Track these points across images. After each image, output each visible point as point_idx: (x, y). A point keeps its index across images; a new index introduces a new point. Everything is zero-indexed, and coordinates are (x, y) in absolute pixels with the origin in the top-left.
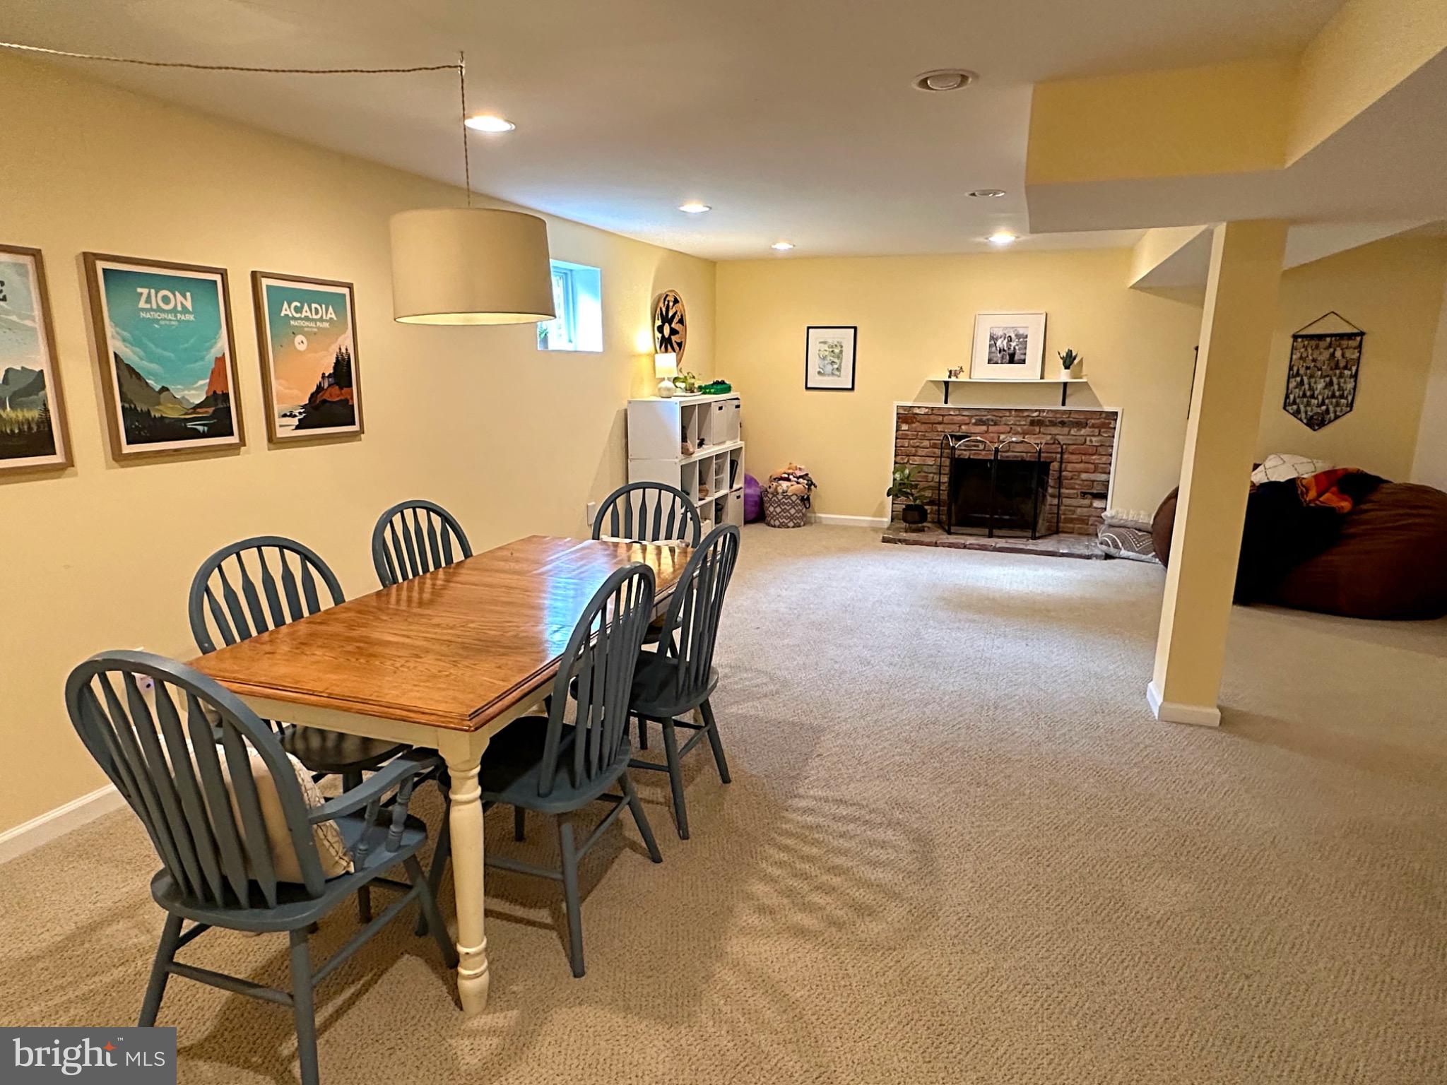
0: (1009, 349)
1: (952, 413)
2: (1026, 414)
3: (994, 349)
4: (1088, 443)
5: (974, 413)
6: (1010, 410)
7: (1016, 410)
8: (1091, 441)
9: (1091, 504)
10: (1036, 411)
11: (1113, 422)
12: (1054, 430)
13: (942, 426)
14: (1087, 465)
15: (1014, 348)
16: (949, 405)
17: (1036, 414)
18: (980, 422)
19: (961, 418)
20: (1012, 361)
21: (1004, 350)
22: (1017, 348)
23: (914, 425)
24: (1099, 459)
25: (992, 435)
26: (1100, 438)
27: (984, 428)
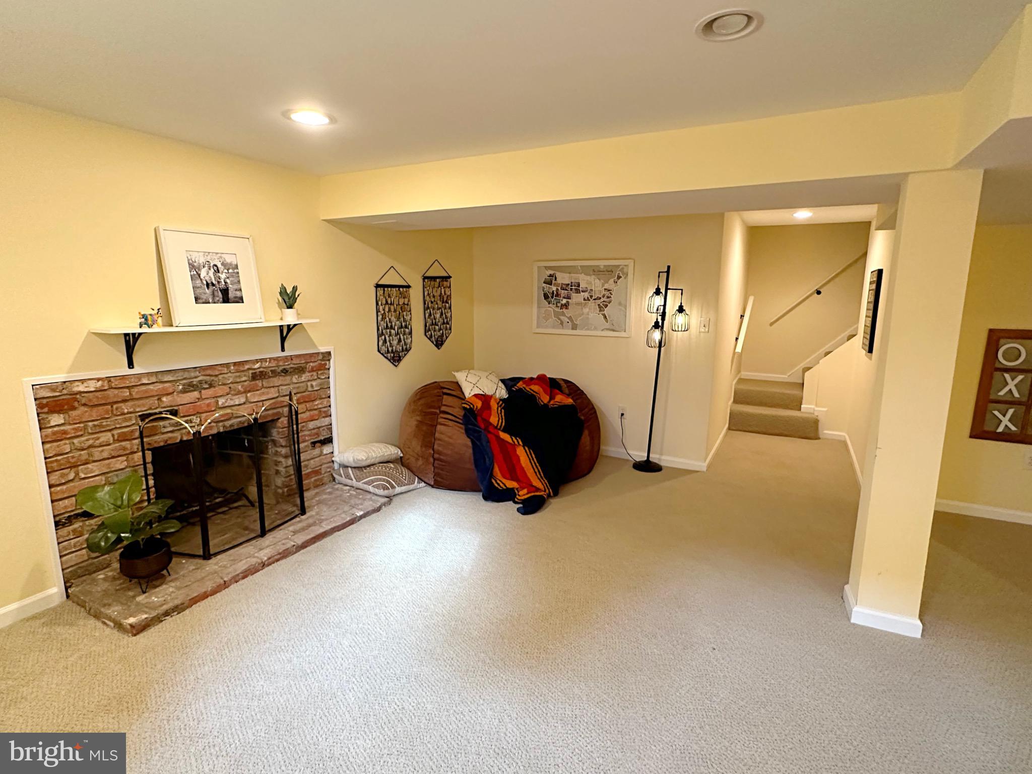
0: (219, 282)
1: (145, 381)
2: (247, 367)
3: (198, 282)
4: (310, 389)
5: (179, 376)
6: (227, 365)
7: (235, 364)
8: (312, 386)
9: (322, 452)
10: (257, 361)
11: (327, 362)
12: (276, 381)
13: (130, 403)
14: (312, 413)
15: (226, 283)
16: (137, 370)
17: (257, 366)
18: (190, 387)
19: (160, 386)
20: (226, 300)
21: (213, 285)
22: (228, 281)
23: (74, 413)
24: (321, 404)
25: (207, 401)
26: (319, 381)
27: (196, 394)
